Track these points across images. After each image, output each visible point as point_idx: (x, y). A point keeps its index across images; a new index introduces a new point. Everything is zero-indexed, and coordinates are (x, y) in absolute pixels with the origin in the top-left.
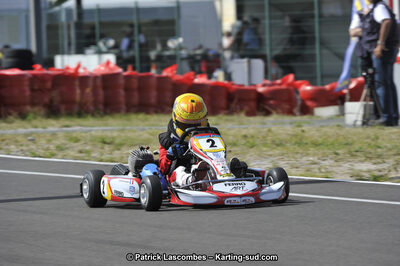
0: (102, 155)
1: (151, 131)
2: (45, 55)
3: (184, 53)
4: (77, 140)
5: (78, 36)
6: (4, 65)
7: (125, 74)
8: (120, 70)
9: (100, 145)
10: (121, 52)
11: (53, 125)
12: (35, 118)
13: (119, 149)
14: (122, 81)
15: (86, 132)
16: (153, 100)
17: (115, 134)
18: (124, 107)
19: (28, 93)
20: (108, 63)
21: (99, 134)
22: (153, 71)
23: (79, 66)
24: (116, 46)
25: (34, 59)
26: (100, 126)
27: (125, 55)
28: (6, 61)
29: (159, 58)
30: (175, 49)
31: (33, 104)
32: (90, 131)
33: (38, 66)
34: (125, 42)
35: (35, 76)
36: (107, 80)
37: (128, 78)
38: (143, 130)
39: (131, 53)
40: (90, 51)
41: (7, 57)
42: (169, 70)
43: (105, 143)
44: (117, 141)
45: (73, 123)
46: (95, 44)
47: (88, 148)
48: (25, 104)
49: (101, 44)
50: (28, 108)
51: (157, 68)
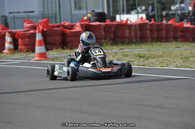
0: (139, 63)
1: (163, 51)
2: (112, 15)
3: (179, 12)
4: (127, 56)
5: (127, 5)
6: (92, 20)
7: (150, 23)
8: (148, 21)
9: (138, 58)
10: (148, 12)
11: (115, 49)
12: (107, 45)
13: (147, 60)
14: (149, 27)
15: (131, 52)
16: (164, 36)
17: (145, 52)
18: (150, 39)
19: (103, 33)
20: (142, 18)
21: (138, 52)
22: (164, 22)
23: (128, 20)
24: (146, 10)
25: (106, 17)
26: (138, 49)
27: (151, 14)
28: (93, 18)
29: (167, 15)
30: (175, 10)
31: (105, 39)
32: (133, 51)
33: (108, 20)
34: (150, 8)
35: (106, 25)
36: (141, 26)
37: (151, 25)
38: (159, 50)
39: (154, 13)
40: (133, 12)
41: (93, 16)
42: (172, 21)
43: (140, 57)
44: (146, 56)
45: (125, 48)
46: (136, 9)
47: (132, 59)
48: (102, 39)
49: (139, 9)
50: (103, 41)
51: (166, 20)
